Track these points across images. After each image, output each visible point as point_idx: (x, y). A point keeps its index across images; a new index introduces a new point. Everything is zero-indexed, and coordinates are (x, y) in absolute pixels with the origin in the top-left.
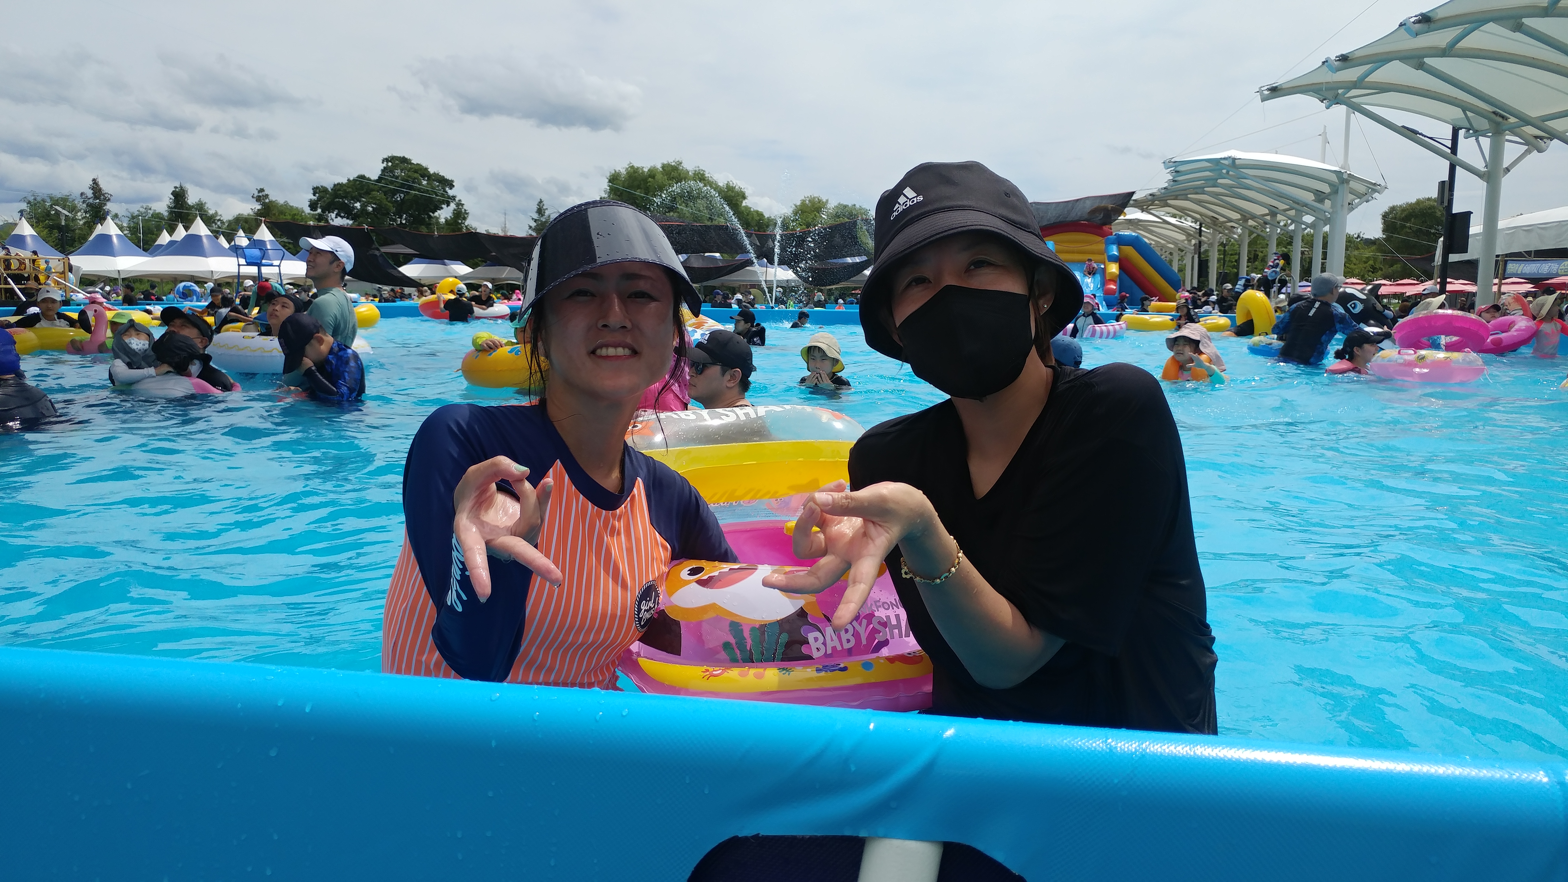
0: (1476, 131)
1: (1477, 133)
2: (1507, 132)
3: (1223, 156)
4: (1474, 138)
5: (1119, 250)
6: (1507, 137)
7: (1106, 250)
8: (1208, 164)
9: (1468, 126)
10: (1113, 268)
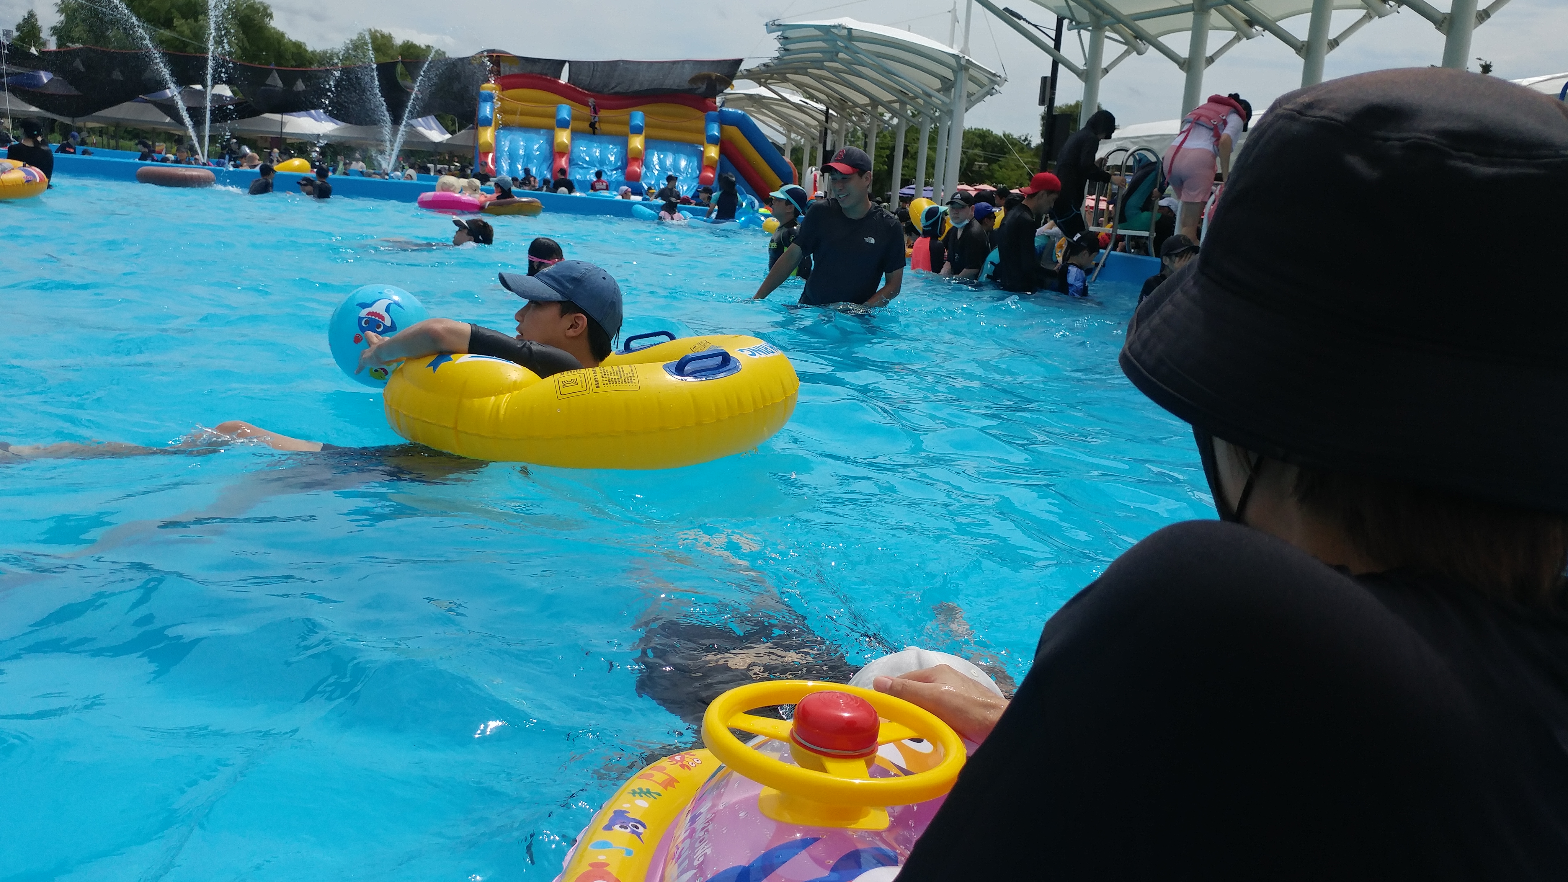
0: (1078, 23)
1: (1079, 25)
2: (1107, 27)
3: (832, 24)
4: (1076, 31)
5: (721, 131)
6: (1107, 33)
7: (706, 129)
8: (817, 33)
9: (1071, 17)
10: (713, 152)
